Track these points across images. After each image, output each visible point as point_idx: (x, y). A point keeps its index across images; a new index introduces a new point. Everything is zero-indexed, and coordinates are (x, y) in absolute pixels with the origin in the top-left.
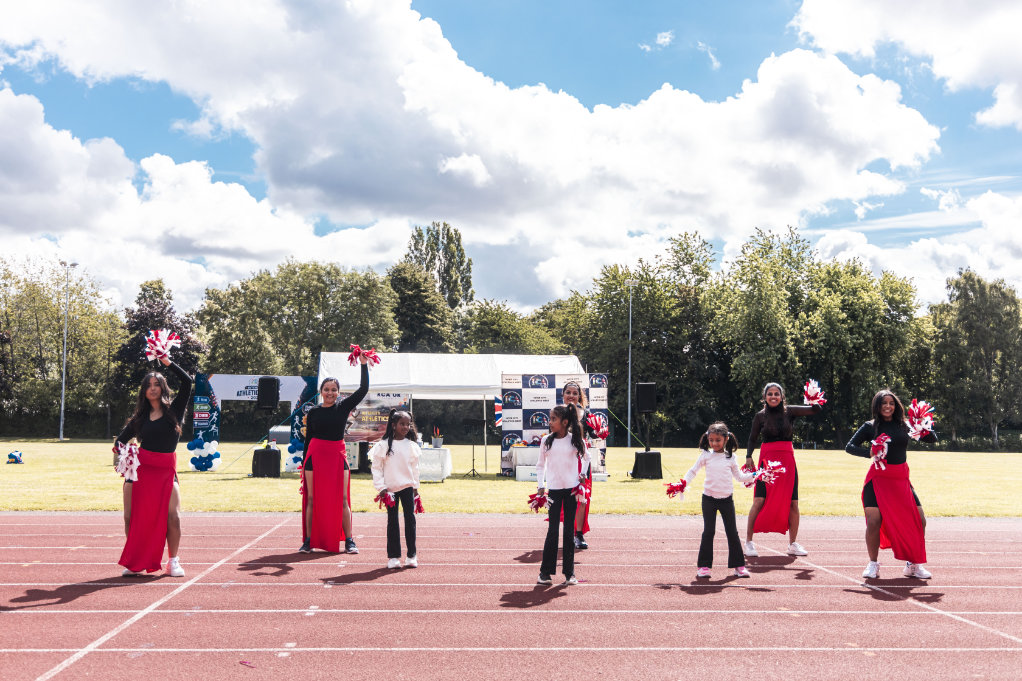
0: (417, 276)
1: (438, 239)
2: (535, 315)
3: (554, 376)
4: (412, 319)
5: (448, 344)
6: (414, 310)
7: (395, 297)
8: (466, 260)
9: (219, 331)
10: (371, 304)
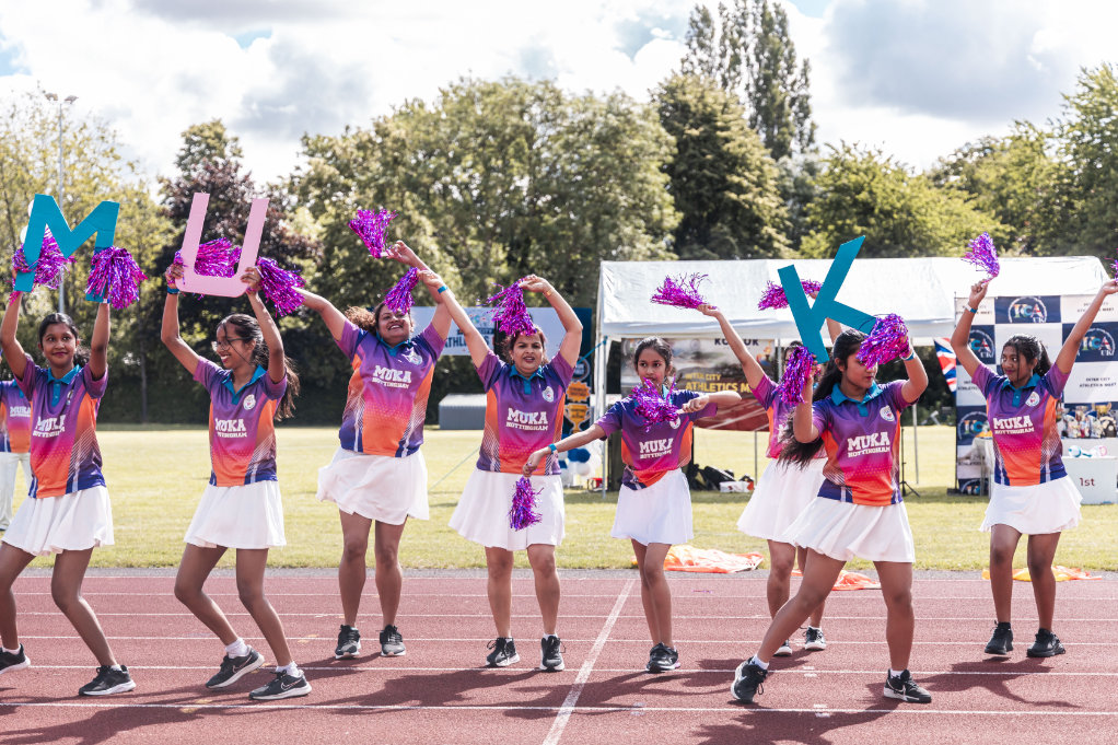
0: (709, 100)
1: (744, 25)
2: (939, 167)
3: (1058, 297)
4: (700, 184)
5: (772, 231)
6: (701, 167)
7: (667, 143)
8: (799, 62)
9: (338, 216)
10: (621, 158)
